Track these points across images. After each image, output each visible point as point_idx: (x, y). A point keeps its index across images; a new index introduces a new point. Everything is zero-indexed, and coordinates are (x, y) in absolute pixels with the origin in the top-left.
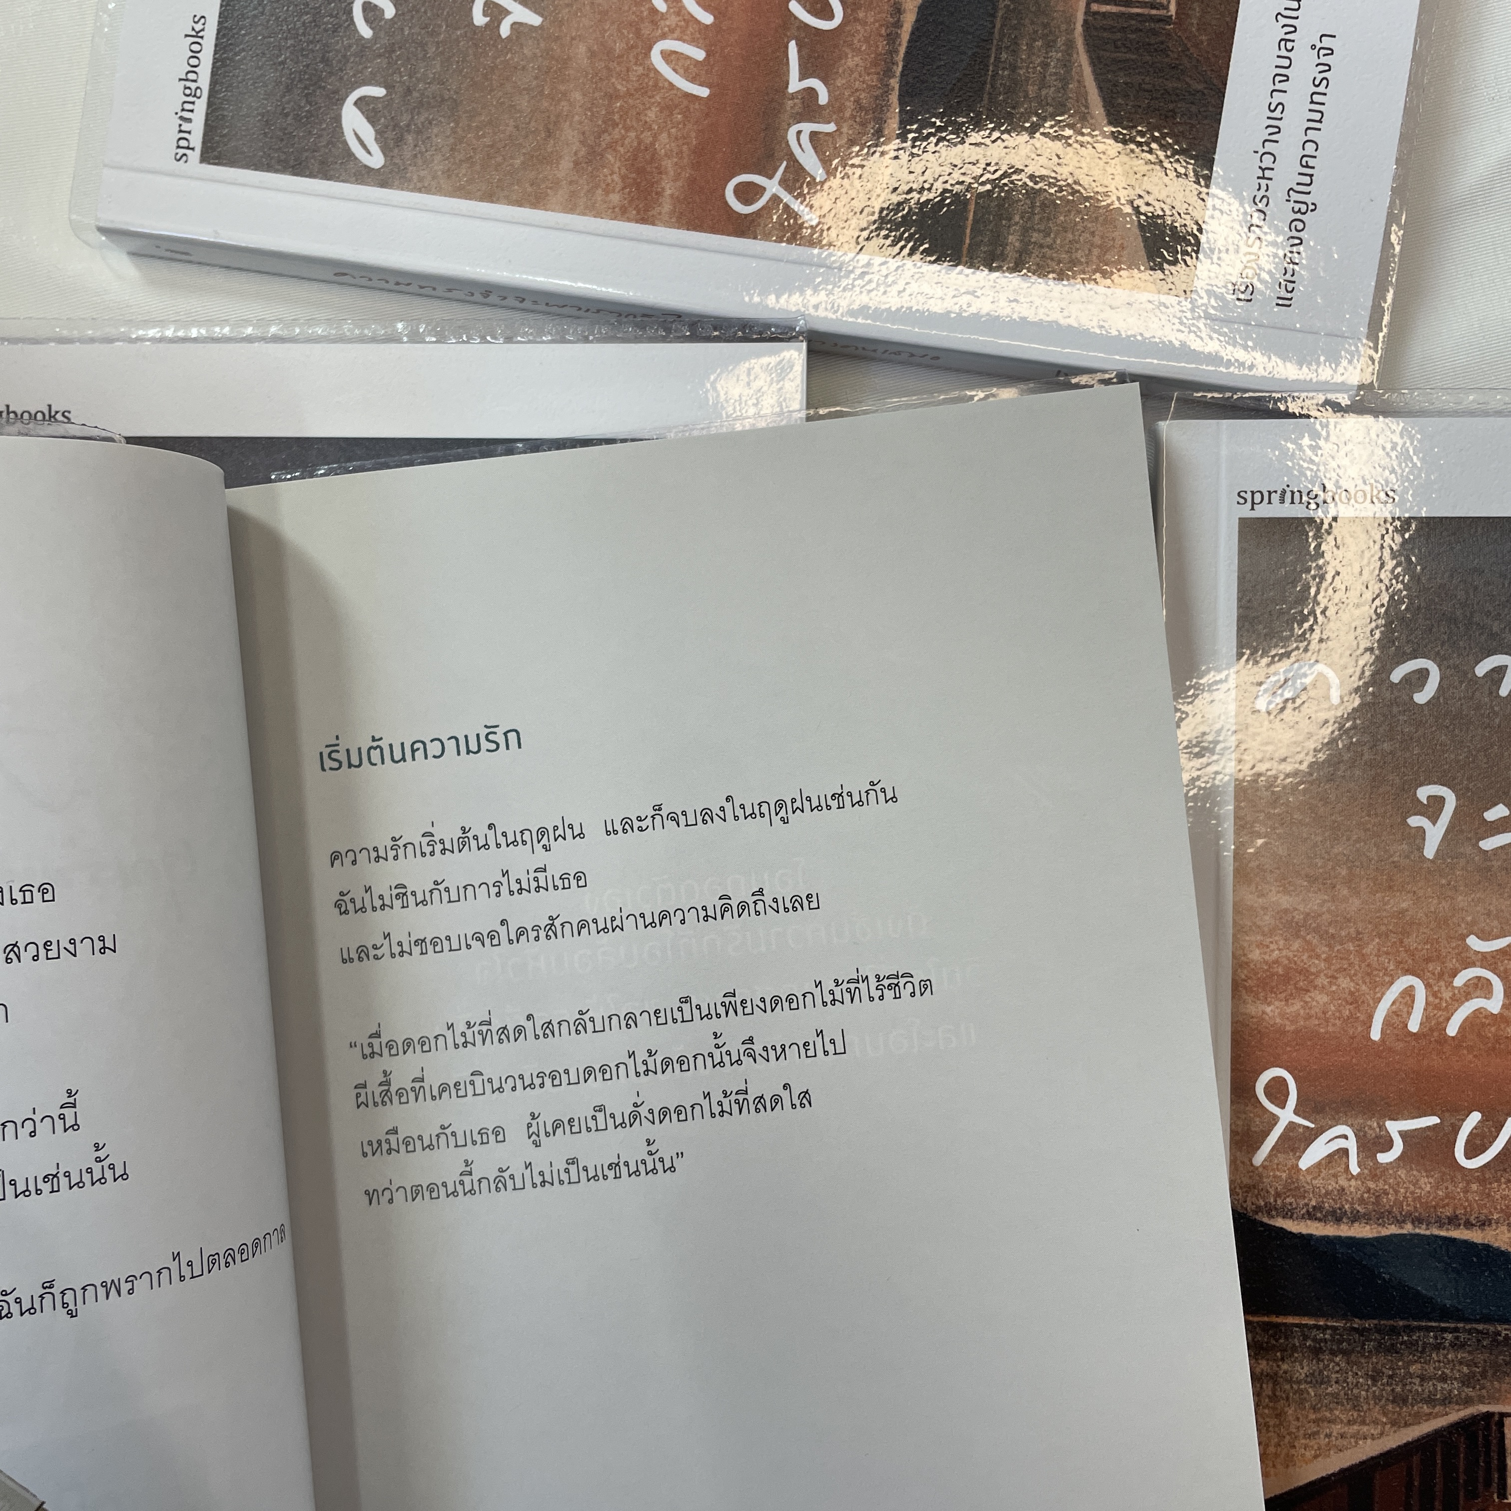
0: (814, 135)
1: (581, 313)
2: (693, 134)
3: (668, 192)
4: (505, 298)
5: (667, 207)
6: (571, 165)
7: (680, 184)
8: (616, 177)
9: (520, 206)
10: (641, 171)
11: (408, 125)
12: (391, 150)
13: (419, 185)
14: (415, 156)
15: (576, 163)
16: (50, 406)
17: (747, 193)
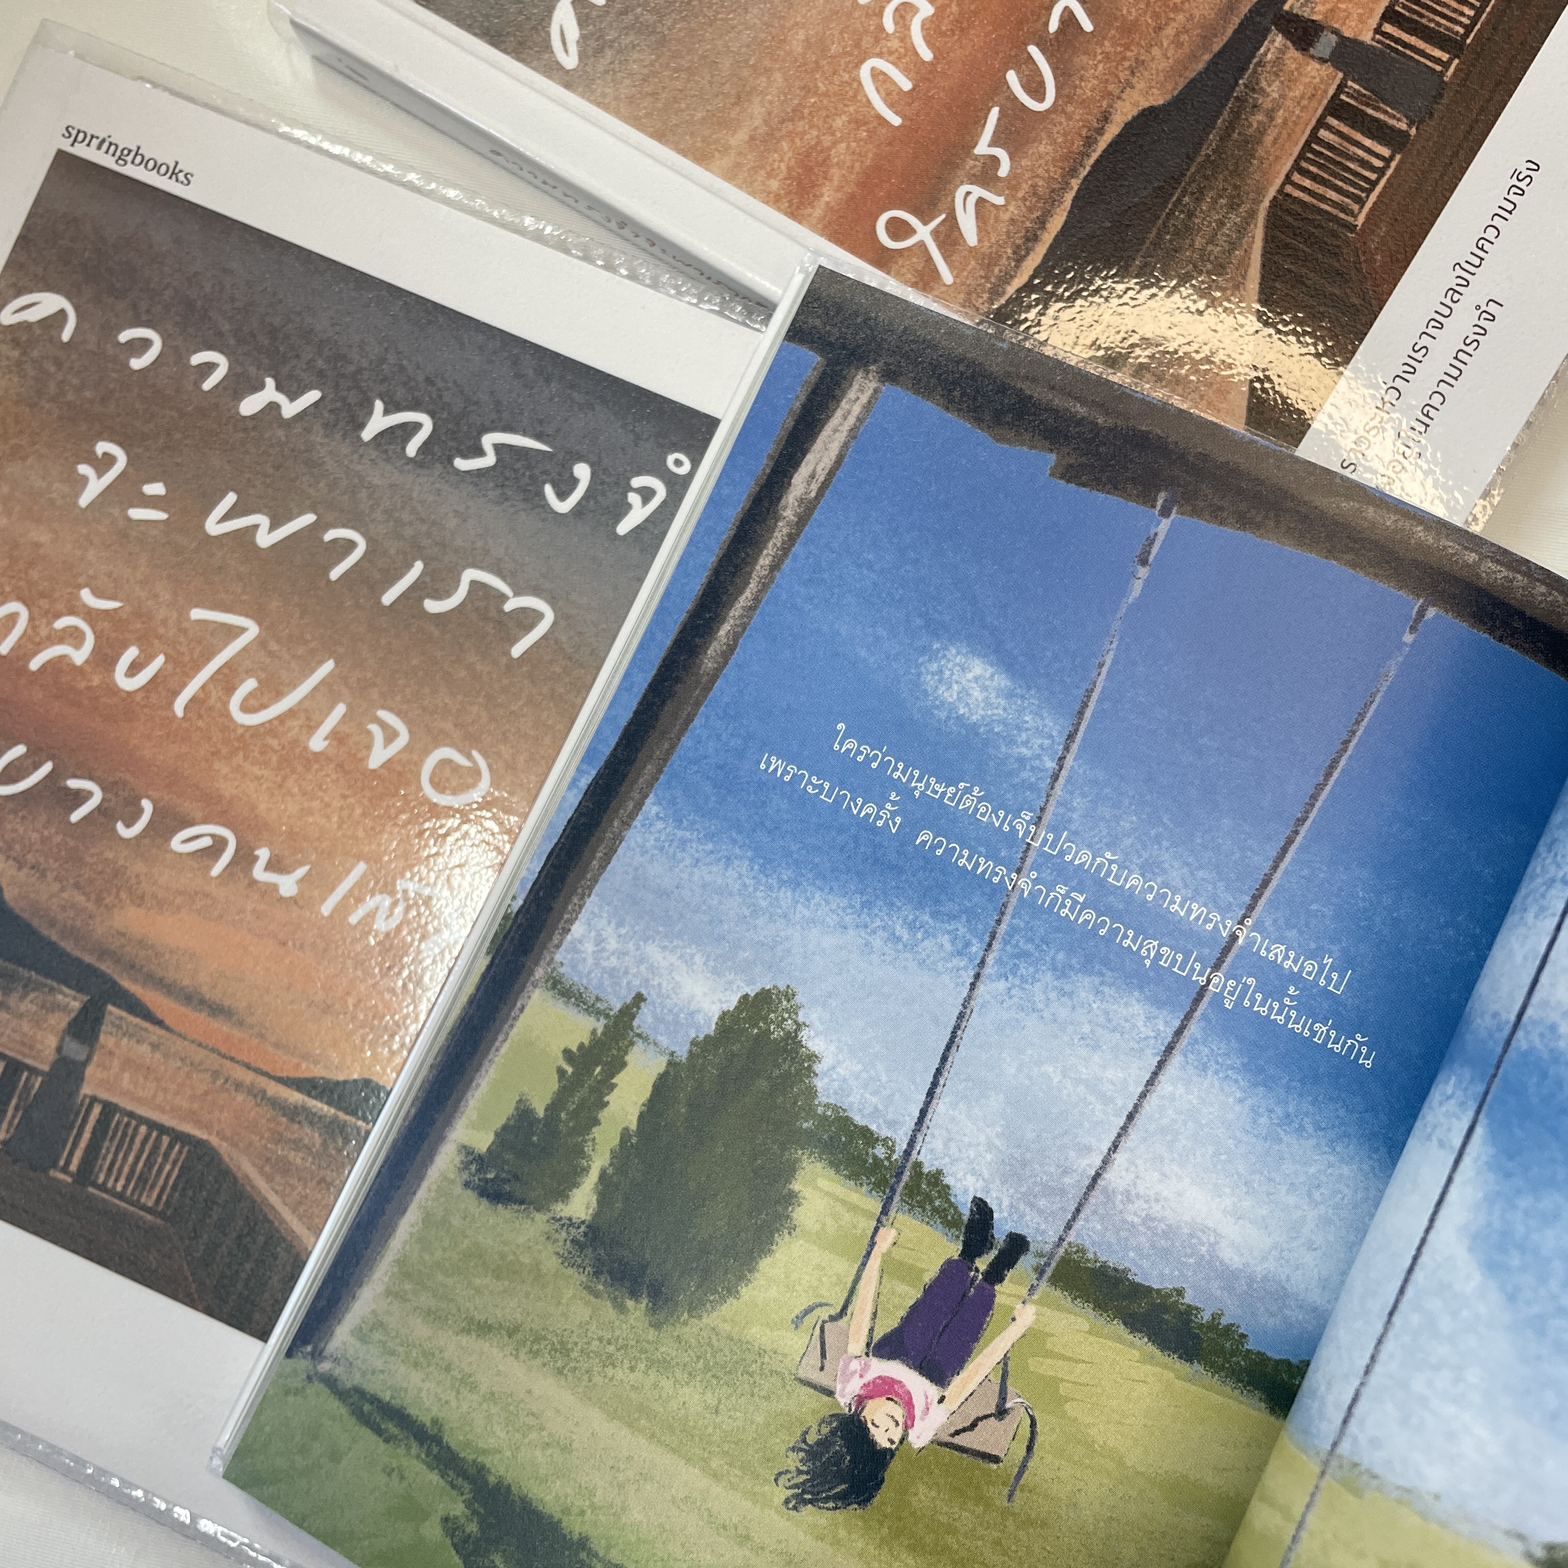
0: (981, 201)
1: (703, 278)
2: (870, 155)
3: (827, 199)
4: (637, 236)
5: (818, 212)
6: (747, 138)
7: (839, 195)
8: (783, 166)
9: (685, 156)
10: (809, 170)
11: (613, 41)
12: (588, 57)
13: (600, 100)
14: (607, 72)
15: (752, 138)
16: (177, 163)
17: (899, 229)
